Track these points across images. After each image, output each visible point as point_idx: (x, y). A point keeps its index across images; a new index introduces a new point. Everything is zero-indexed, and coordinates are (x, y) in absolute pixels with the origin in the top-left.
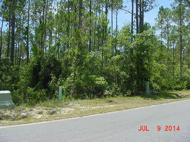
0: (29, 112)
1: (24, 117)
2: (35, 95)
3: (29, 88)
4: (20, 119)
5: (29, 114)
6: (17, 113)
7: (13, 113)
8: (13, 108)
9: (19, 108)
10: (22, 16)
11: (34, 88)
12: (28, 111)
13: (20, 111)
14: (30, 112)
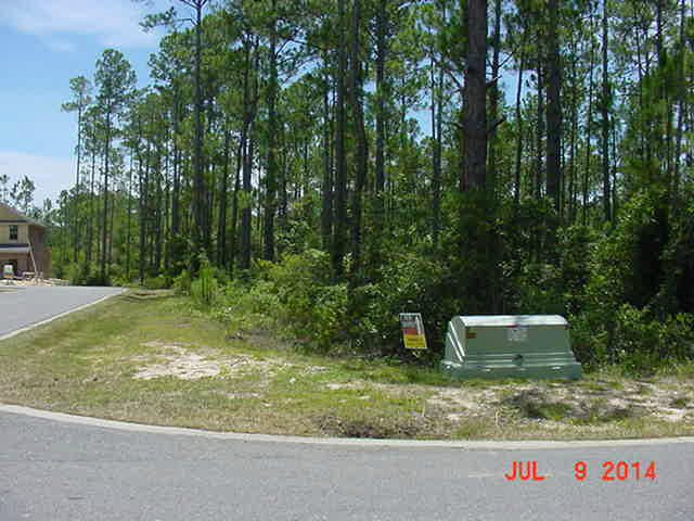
0: (634, 397)
1: (619, 414)
2: (649, 333)
3: (628, 308)
4: (605, 421)
5: (637, 404)
6: (593, 398)
7: (578, 397)
8: (576, 379)
9: (599, 381)
10: (579, 46)
11: (645, 310)
12: (632, 393)
13: (602, 390)
14: (639, 397)
